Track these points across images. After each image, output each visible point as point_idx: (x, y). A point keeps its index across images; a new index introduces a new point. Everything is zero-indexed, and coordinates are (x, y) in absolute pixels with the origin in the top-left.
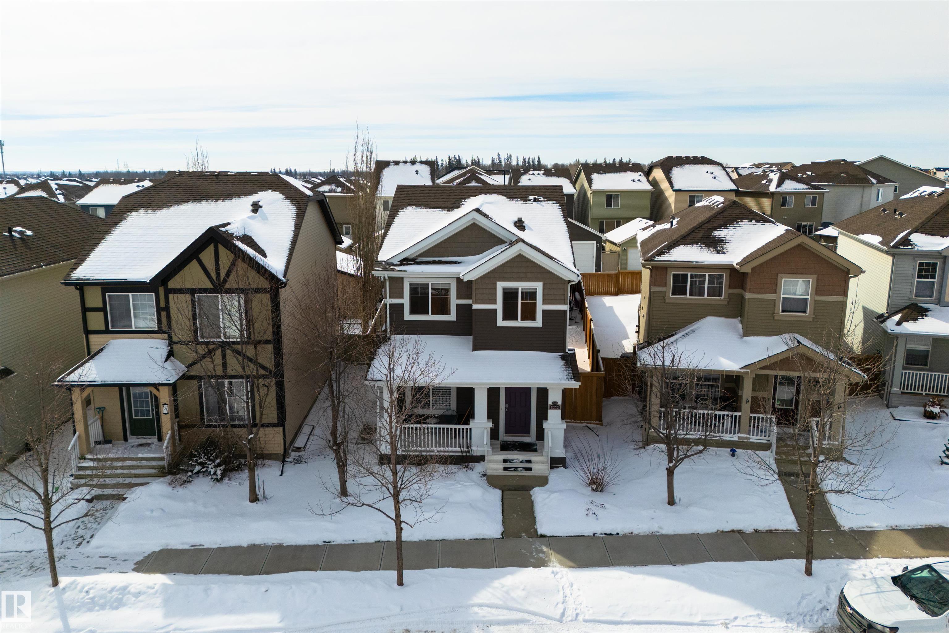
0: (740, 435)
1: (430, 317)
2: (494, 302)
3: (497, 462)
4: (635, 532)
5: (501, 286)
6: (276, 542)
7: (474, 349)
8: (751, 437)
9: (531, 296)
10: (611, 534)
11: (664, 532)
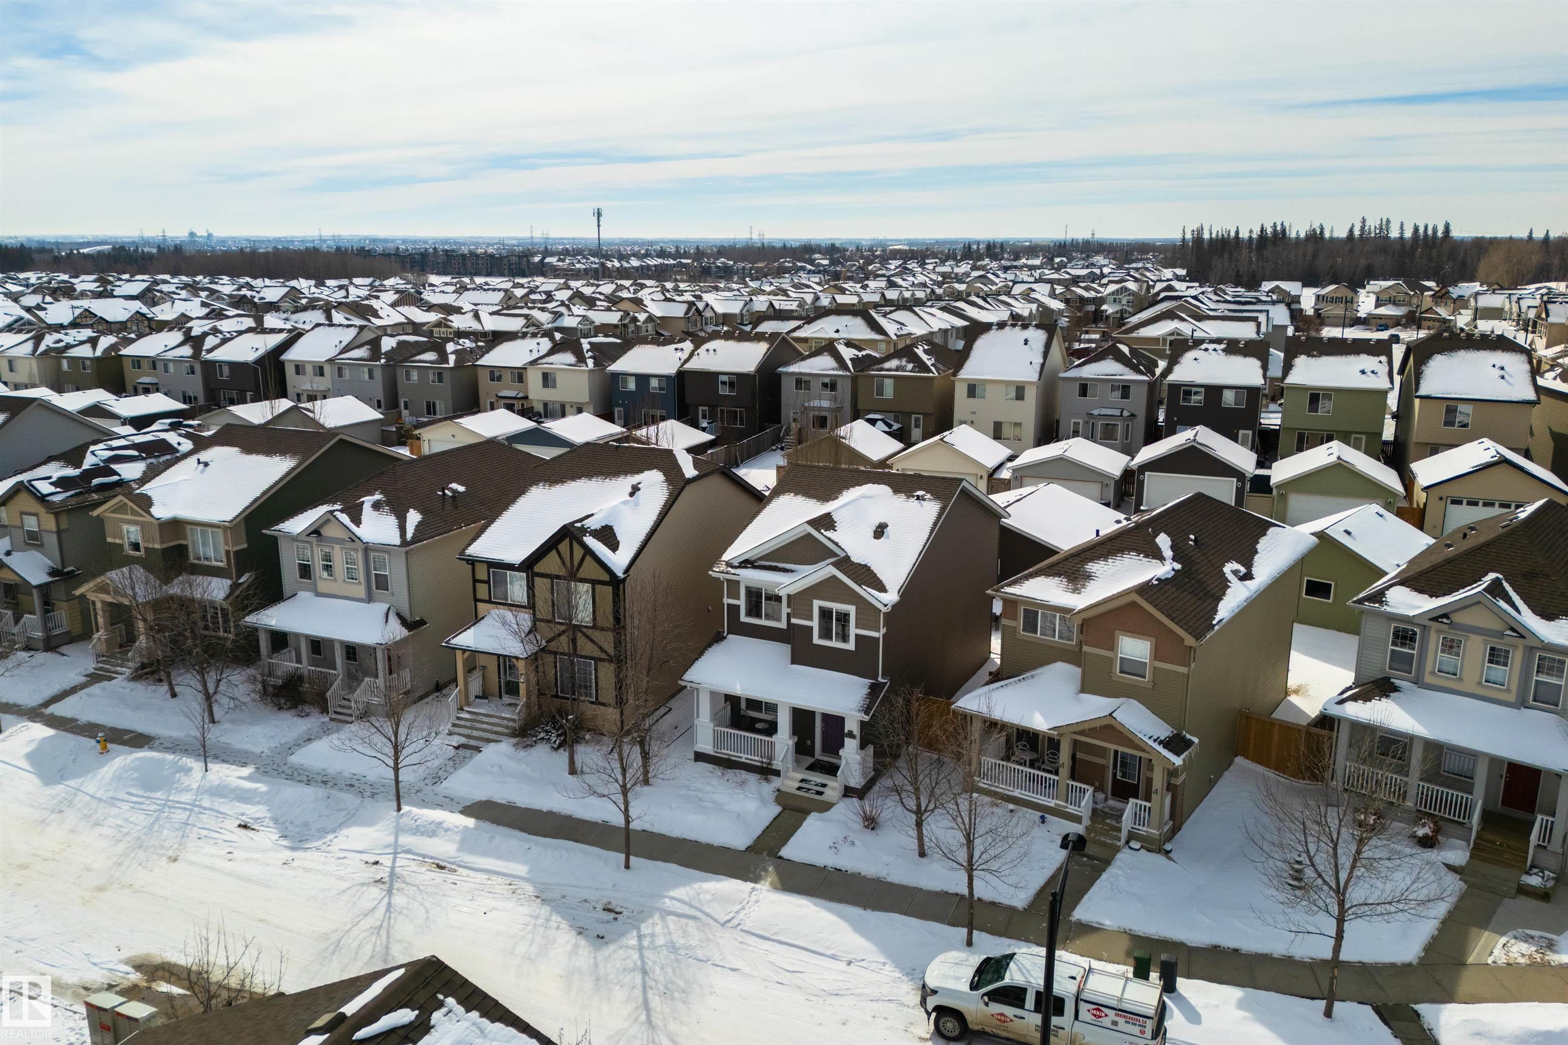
0: (1058, 802)
1: (763, 622)
2: (810, 618)
3: (793, 779)
4: (863, 874)
5: (817, 604)
6: (568, 813)
7: (793, 663)
8: (1069, 806)
9: (843, 618)
10: (840, 870)
11: (889, 879)
